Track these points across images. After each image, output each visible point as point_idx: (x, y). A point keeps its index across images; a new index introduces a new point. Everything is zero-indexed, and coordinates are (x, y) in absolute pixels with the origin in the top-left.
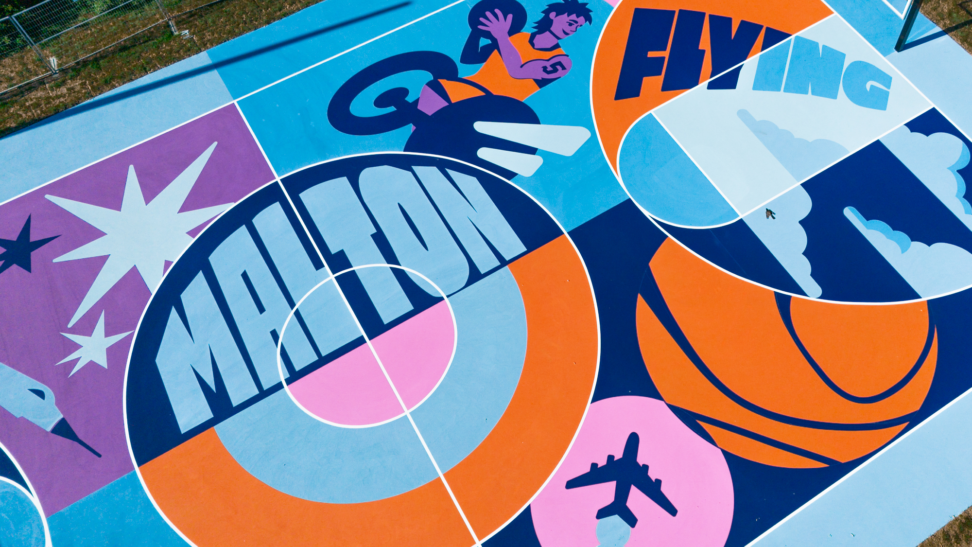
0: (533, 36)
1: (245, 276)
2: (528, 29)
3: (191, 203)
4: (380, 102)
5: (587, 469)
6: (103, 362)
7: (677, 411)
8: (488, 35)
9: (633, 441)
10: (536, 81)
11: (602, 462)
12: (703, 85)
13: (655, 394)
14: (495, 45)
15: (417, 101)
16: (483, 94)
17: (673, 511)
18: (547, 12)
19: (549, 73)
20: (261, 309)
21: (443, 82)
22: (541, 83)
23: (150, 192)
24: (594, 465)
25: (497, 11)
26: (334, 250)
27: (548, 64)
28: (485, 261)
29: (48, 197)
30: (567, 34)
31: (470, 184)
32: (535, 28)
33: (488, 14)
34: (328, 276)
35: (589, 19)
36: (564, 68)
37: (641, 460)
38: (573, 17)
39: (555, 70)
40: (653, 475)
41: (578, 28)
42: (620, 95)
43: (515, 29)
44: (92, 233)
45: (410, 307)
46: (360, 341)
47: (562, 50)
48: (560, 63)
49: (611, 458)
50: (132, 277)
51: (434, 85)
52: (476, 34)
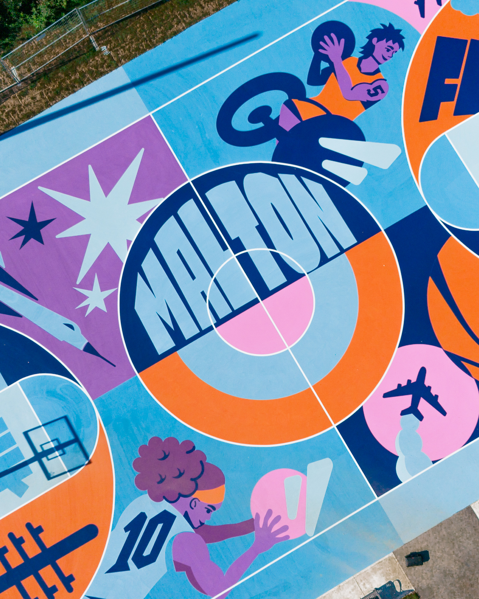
0: (360, 60)
1: (179, 253)
2: (357, 54)
3: (136, 197)
4: (253, 117)
5: (395, 387)
6: (103, 308)
8: (326, 59)
9: (423, 372)
10: (363, 103)
11: (404, 383)
13: (437, 344)
14: (331, 69)
15: (278, 118)
16: (325, 113)
17: (444, 413)
18: (370, 37)
19: (372, 95)
20: (193, 277)
21: (295, 101)
22: (367, 105)
23: (107, 189)
24: (399, 385)
25: (333, 35)
26: (233, 237)
27: (371, 87)
28: (331, 250)
29: (40, 188)
30: (385, 59)
31: (317, 189)
32: (361, 52)
33: (326, 38)
34: (232, 256)
35: (402, 46)
36: (383, 92)
37: (427, 383)
38: (390, 43)
39: (376, 94)
40: (434, 392)
41: (394, 54)
42: (423, 118)
43: (347, 53)
44: (77, 218)
45: (285, 280)
46: (255, 302)
47: (382, 75)
48: (379, 87)
49: (409, 381)
50: (108, 250)
51: (289, 104)
52: (318, 57)
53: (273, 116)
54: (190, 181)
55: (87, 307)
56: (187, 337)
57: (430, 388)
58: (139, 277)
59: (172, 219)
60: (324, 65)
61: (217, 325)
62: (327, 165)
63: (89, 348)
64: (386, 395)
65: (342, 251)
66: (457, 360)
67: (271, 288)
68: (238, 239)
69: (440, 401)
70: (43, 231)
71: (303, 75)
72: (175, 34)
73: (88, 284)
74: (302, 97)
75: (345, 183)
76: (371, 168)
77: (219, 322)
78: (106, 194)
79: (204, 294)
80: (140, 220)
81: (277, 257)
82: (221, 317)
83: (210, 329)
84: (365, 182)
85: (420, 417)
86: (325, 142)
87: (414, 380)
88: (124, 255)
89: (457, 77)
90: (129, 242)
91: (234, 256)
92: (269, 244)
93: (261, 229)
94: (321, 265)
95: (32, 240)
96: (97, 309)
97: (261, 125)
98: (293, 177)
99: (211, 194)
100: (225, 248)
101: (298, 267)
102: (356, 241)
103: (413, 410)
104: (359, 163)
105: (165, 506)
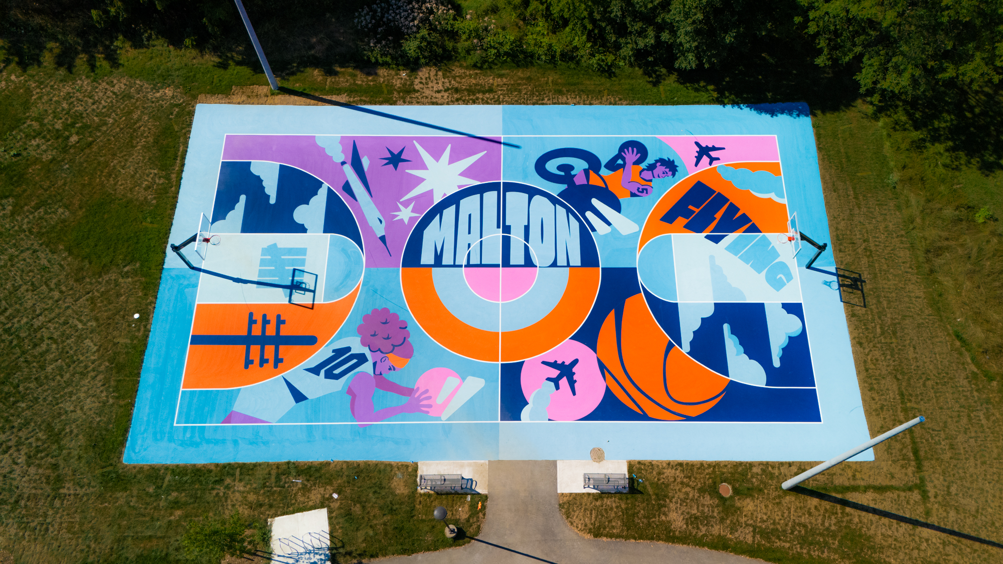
0: (643, 170)
1: (470, 215)
2: (643, 165)
3: (464, 174)
4: (560, 168)
5: (552, 361)
6: (406, 221)
7: (599, 360)
8: (624, 159)
9: (576, 362)
10: (631, 193)
11: (559, 362)
12: (704, 234)
13: (595, 351)
14: (623, 166)
15: (575, 175)
16: (604, 186)
17: (574, 394)
18: (657, 161)
19: (639, 192)
20: (469, 233)
21: (591, 172)
22: (633, 195)
23: (452, 160)
24: (556, 361)
25: (635, 149)
26: (507, 224)
27: (641, 187)
28: (562, 261)
29: (414, 142)
30: (659, 177)
31: (575, 224)
32: (646, 166)
33: (630, 149)
34: (500, 233)
35: (674, 175)
36: (647, 193)
37: (574, 370)
38: (667, 170)
39: (642, 192)
40: (575, 377)
41: (666, 177)
42: (663, 219)
43: (637, 162)
44: (423, 167)
45: (523, 263)
46: (498, 266)
47: (652, 184)
48: (646, 190)
49: (564, 362)
50: (430, 193)
51: (586, 172)
52: (619, 156)
53: (573, 173)
54: (502, 181)
55: (397, 216)
56: (444, 263)
57: (574, 373)
58: (438, 216)
59: (479, 195)
60: (620, 162)
61: (466, 266)
62: (589, 215)
63: (383, 238)
64: (544, 363)
65: (568, 265)
66: (602, 367)
67: (511, 263)
68: (510, 226)
69: (576, 385)
70: (400, 164)
71: (604, 161)
72: (543, 104)
73: (406, 204)
74: (597, 171)
75: (594, 230)
76: (614, 230)
77: (468, 265)
78: (449, 164)
79: (469, 245)
80: (459, 187)
81: (527, 249)
82: (471, 263)
83: (461, 266)
84: (606, 235)
85: (557, 387)
86: (595, 202)
87: (567, 363)
88: (437, 200)
89: (698, 208)
90: (445, 195)
91: (501, 234)
92: (527, 238)
93: (527, 229)
94: (550, 266)
95: (391, 165)
96: (402, 220)
97: (563, 173)
98: (564, 210)
99: (509, 195)
100: (498, 227)
101: (536, 260)
102: (579, 264)
103: (556, 381)
104: (609, 224)
105: (366, 351)
